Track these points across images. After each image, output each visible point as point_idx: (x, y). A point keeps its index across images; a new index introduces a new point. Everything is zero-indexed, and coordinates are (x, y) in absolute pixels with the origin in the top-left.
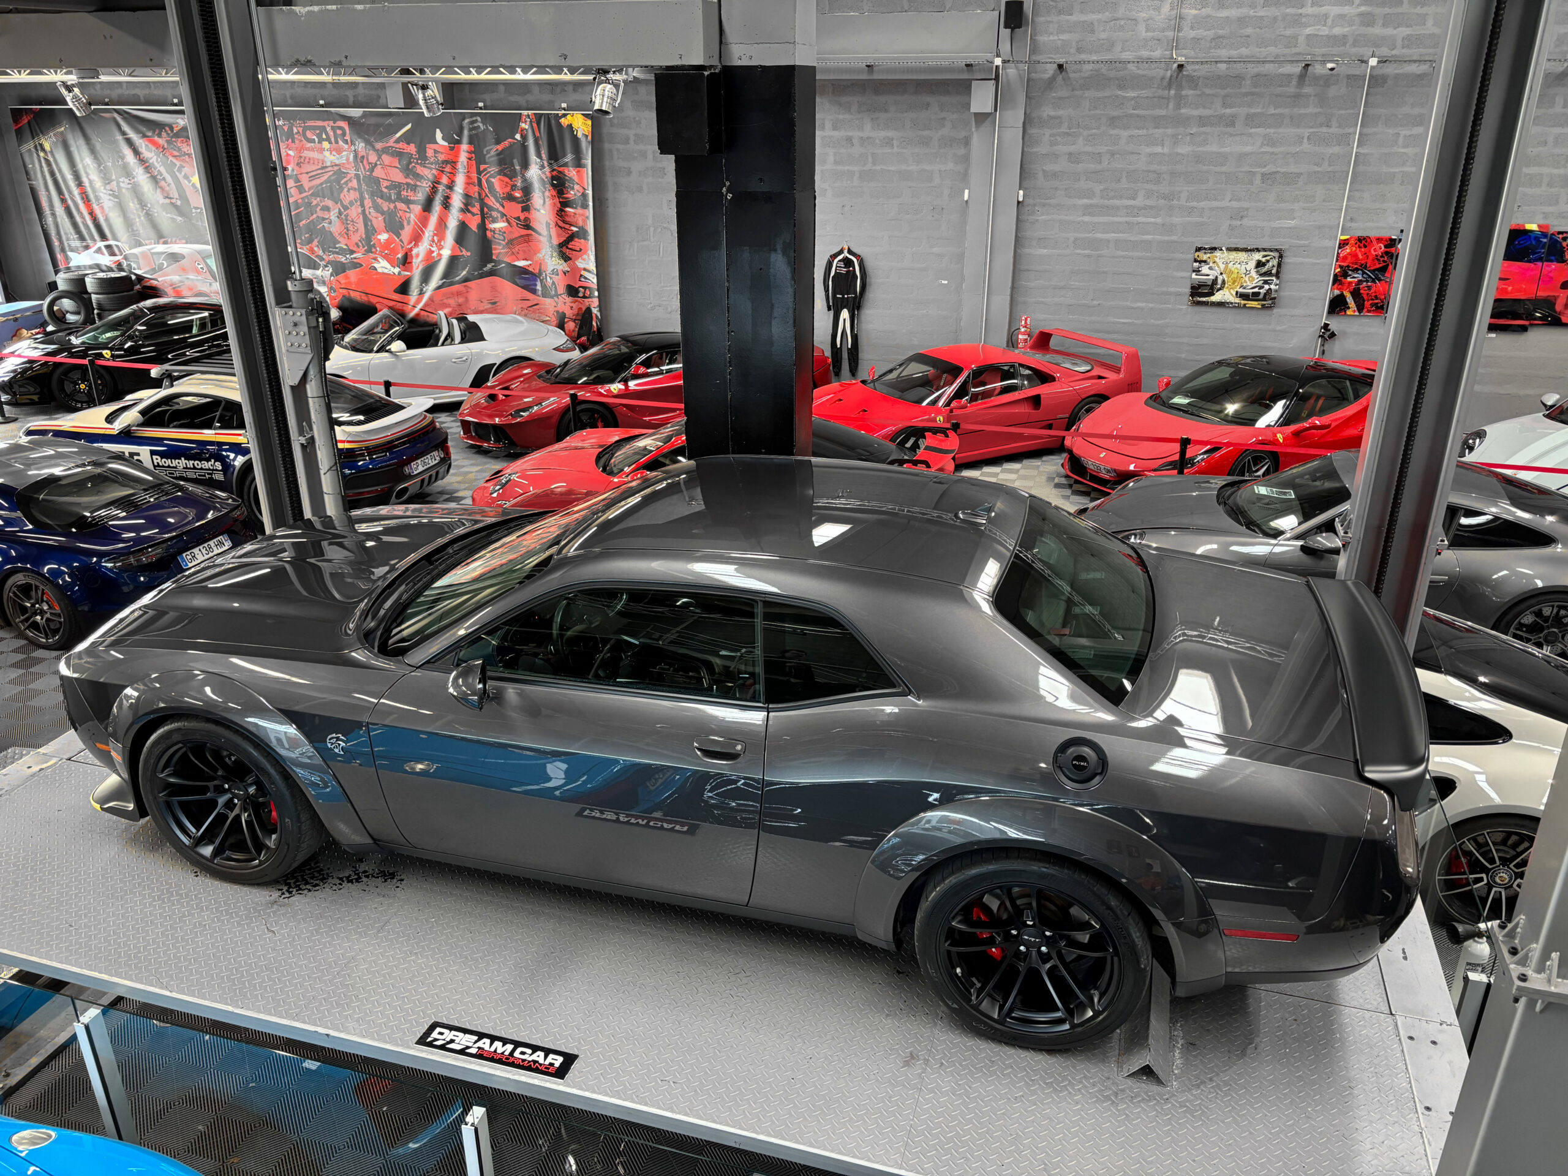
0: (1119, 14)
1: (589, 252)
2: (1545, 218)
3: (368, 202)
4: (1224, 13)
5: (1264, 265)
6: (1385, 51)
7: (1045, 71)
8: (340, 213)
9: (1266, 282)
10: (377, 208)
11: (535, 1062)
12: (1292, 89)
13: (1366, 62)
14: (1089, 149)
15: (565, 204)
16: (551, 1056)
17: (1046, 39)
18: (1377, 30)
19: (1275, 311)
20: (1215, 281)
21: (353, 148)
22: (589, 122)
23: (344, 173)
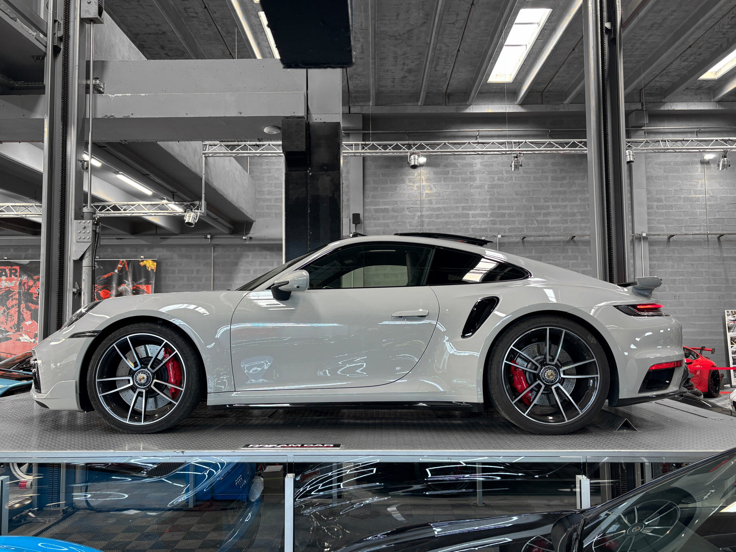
0: (398, 221)
4: (439, 220)
6: (502, 233)
8: (4, 311)
10: (27, 308)
13: (497, 237)
17: (369, 229)
18: (498, 226)
21: (20, 279)
22: (155, 264)
23: (12, 291)
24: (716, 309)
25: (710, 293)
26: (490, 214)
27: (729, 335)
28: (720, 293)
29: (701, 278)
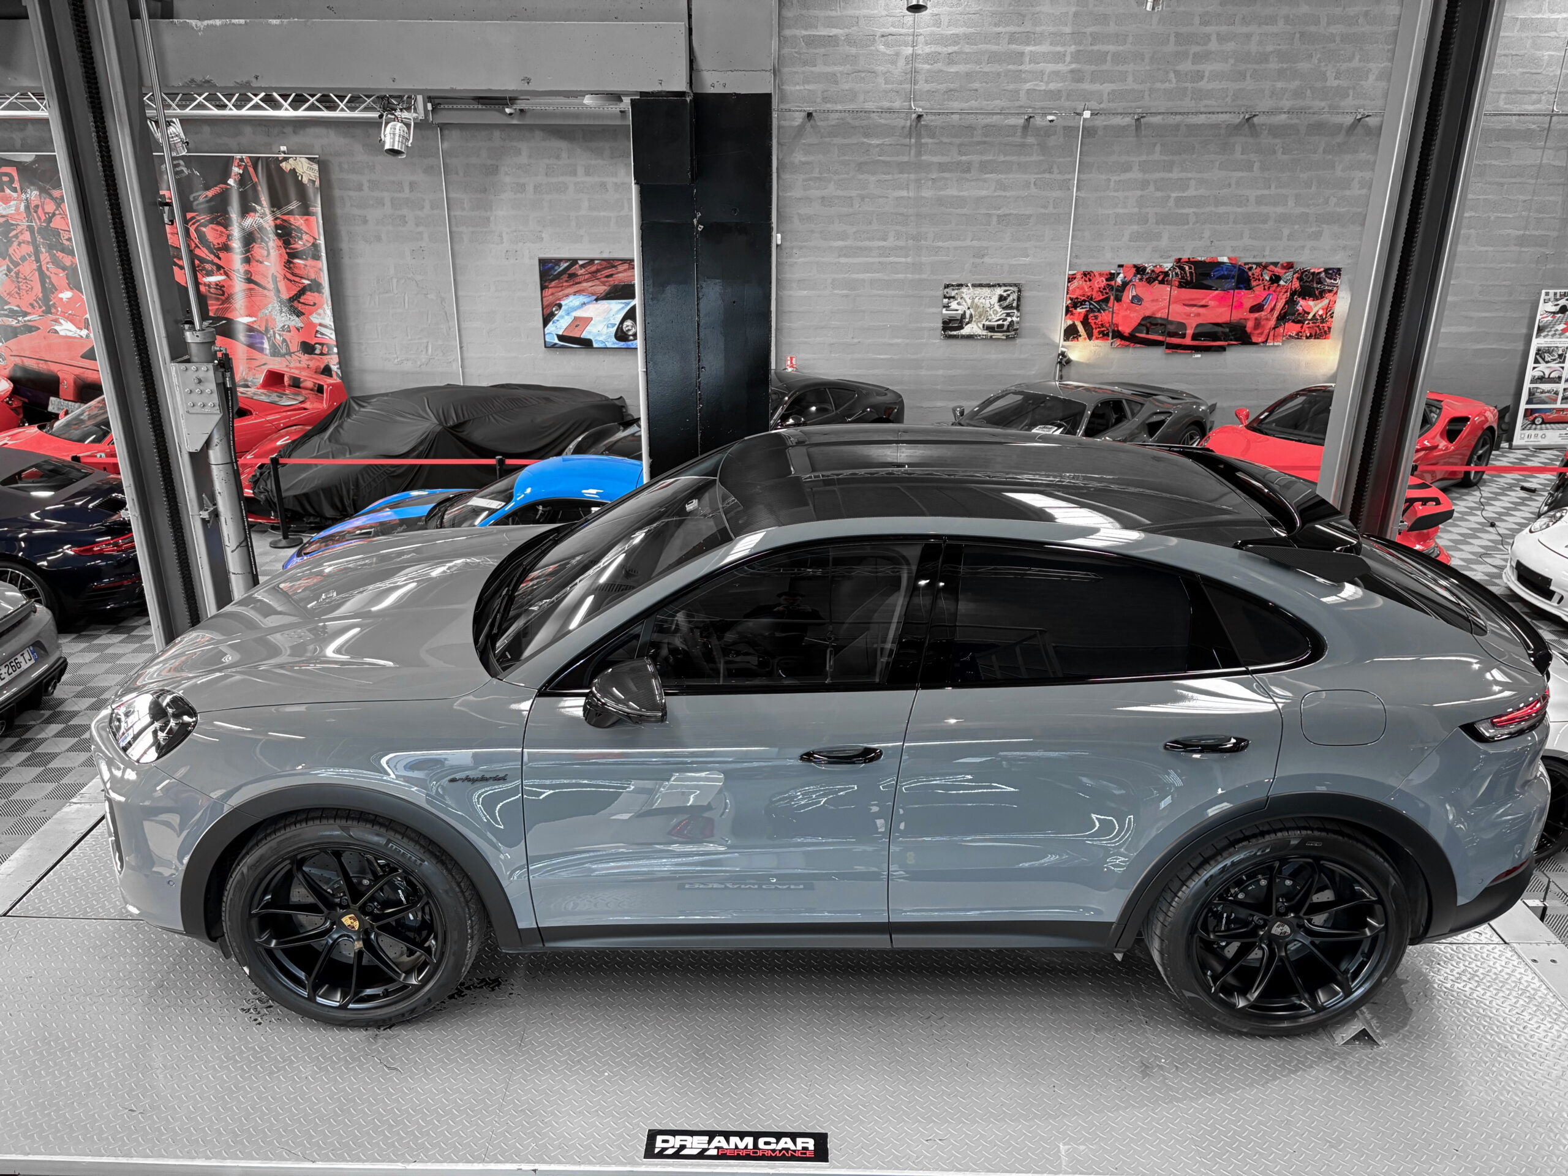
0: (860, 69)
1: (325, 306)
2: (1233, 251)
3: (45, 256)
4: (953, 69)
5: (1005, 299)
6: (1094, 105)
7: (794, 119)
8: (9, 270)
9: (1008, 315)
10: (56, 262)
11: (787, 1150)
12: (1018, 139)
13: (1080, 114)
14: (840, 193)
15: (293, 255)
16: (799, 1140)
17: (793, 88)
18: (1086, 86)
19: (1018, 341)
20: (963, 315)
21: (24, 196)
22: (316, 167)
23: (13, 225)
24: (1523, 286)
25: (1523, 249)
26: (1071, 53)
27: (1536, 343)
28: (1543, 250)
29: (1510, 216)
